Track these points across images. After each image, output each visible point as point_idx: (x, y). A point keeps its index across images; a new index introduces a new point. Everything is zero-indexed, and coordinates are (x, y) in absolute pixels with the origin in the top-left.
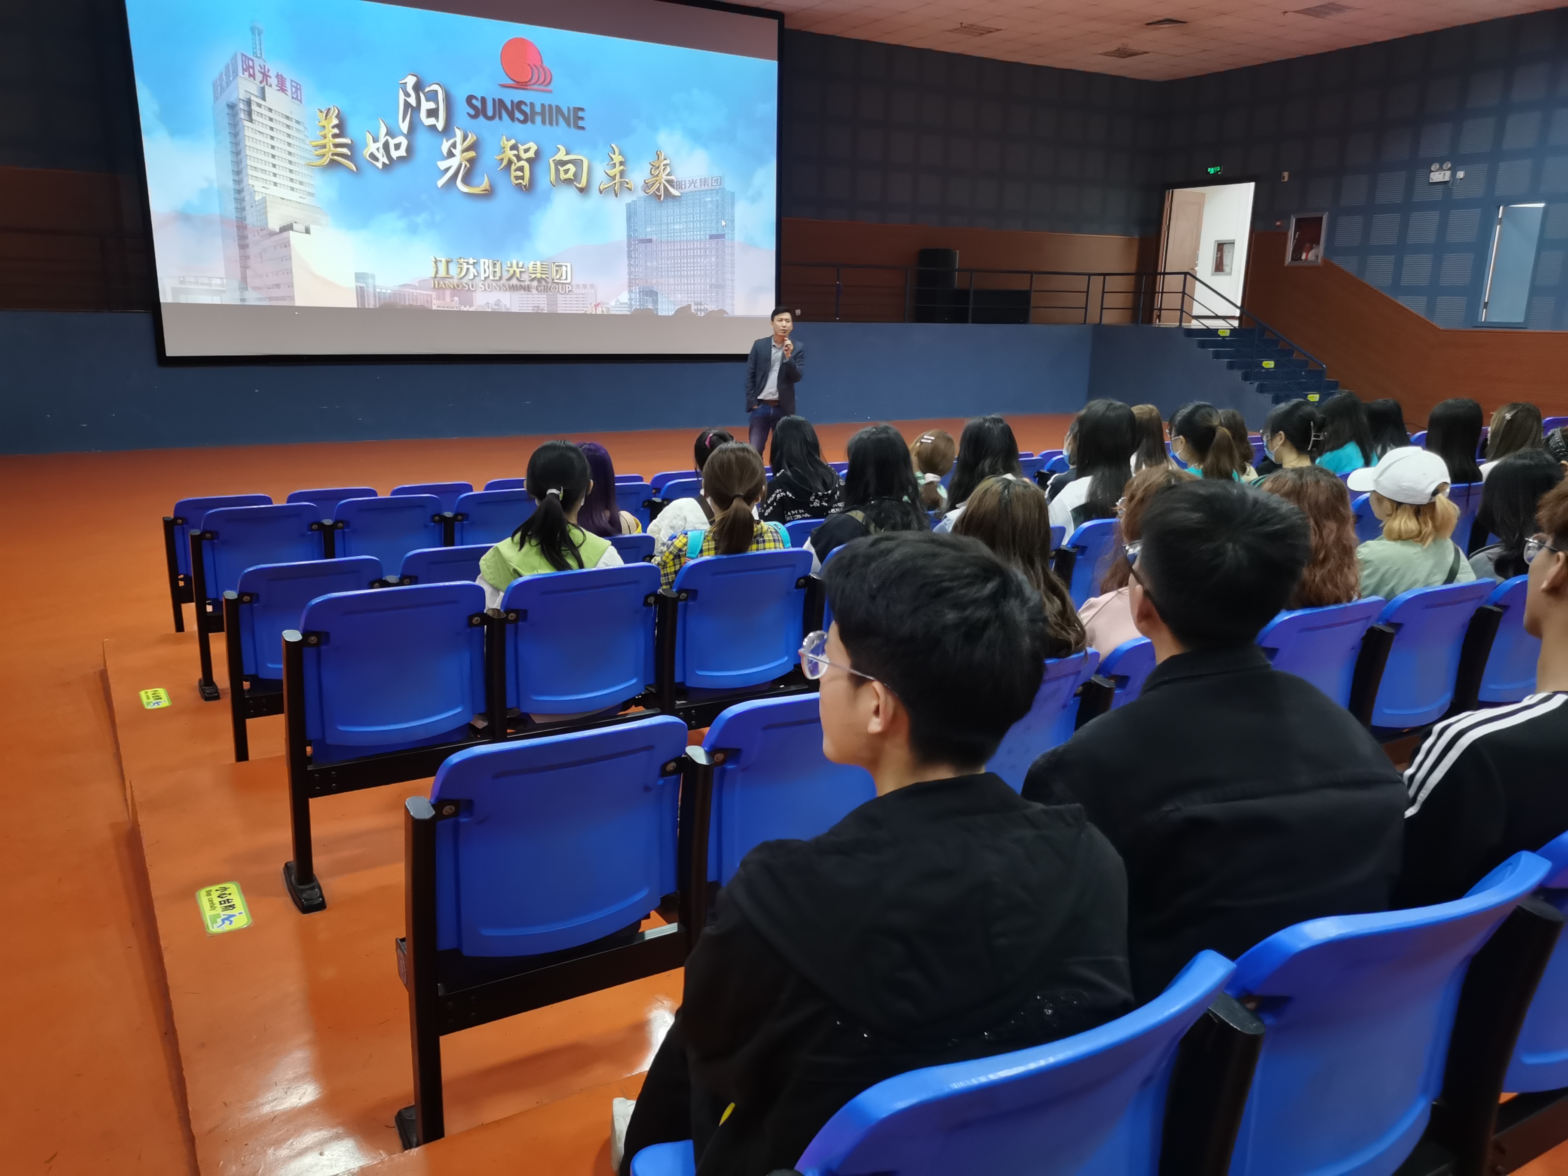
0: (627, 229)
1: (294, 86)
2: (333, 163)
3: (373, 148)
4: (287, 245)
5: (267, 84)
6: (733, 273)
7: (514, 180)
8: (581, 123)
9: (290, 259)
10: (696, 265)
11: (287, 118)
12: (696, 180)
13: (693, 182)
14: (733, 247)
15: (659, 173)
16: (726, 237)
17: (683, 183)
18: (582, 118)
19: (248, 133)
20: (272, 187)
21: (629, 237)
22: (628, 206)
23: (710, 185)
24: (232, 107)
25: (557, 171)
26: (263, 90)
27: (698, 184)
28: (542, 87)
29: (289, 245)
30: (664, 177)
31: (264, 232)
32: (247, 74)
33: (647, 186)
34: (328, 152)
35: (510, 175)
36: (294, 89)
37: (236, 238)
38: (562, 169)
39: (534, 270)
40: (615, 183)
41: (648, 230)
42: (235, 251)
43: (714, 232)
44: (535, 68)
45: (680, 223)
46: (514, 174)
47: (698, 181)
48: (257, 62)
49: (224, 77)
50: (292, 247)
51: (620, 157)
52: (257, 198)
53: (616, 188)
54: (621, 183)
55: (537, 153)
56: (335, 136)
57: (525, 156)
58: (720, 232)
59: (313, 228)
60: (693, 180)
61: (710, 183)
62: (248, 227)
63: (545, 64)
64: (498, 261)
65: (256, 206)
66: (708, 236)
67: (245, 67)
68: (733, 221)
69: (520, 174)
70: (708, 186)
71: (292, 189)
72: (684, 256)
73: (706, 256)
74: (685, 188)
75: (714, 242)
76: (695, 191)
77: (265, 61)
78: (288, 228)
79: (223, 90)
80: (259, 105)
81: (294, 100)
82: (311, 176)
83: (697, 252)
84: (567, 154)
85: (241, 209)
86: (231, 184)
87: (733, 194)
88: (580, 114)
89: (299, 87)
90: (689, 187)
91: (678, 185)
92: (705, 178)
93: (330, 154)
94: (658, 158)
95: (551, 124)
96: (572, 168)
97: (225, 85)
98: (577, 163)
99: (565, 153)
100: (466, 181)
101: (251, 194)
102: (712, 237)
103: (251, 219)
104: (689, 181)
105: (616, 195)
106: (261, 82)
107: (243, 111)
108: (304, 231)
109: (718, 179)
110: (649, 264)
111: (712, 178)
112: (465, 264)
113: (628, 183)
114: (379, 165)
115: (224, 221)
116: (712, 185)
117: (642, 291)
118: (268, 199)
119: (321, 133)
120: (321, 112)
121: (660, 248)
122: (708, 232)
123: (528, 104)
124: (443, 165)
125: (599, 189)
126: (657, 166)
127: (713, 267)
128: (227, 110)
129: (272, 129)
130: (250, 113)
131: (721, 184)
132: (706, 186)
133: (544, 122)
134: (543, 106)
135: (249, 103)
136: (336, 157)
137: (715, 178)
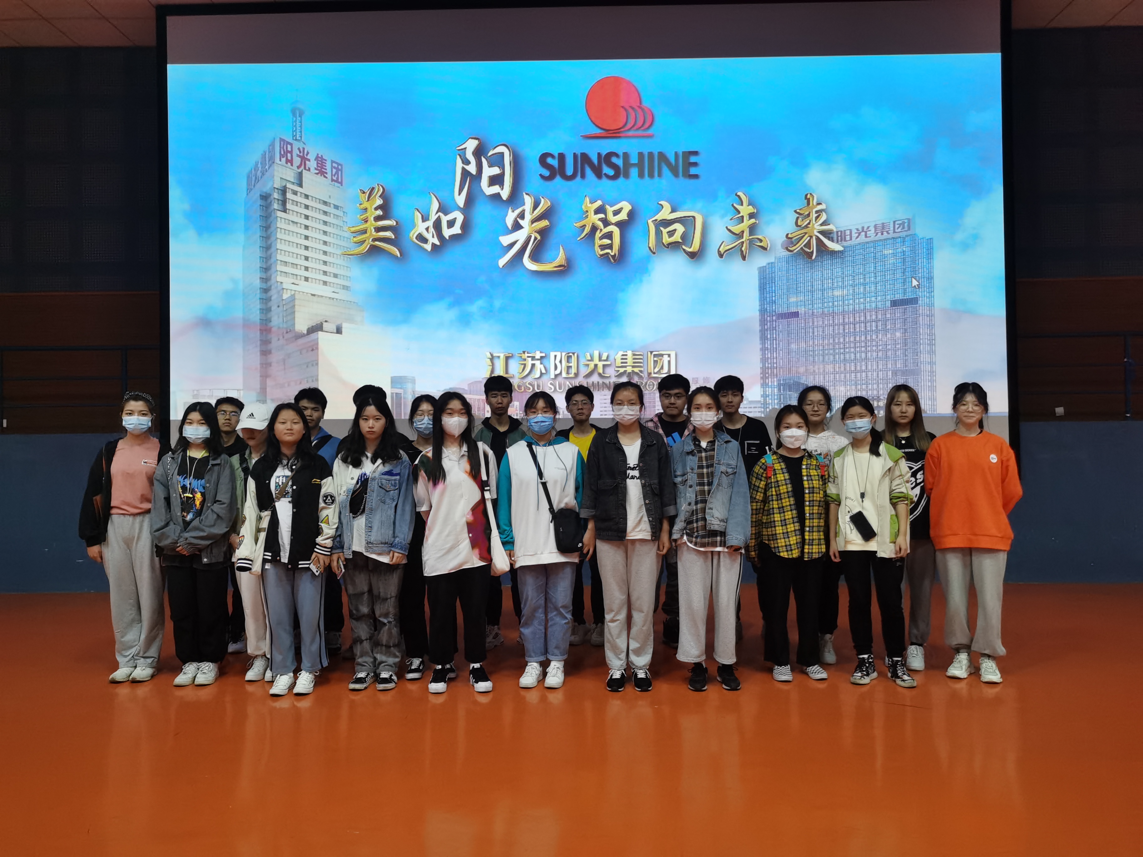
0: (760, 300)
1: (335, 168)
2: (374, 250)
3: (421, 227)
4: (314, 348)
5: (305, 168)
6: (932, 352)
7: (599, 250)
8: (693, 171)
9: (317, 364)
10: (869, 344)
11: (325, 203)
12: (868, 227)
13: (863, 231)
14: (931, 316)
15: (809, 224)
16: (920, 302)
17: (848, 233)
18: (695, 164)
19: (280, 224)
20: (303, 283)
21: (763, 311)
22: (762, 271)
23: (891, 232)
24: (265, 197)
25: (659, 233)
26: (300, 175)
27: (871, 233)
28: (640, 132)
29: (317, 348)
30: (816, 227)
31: (289, 335)
32: (284, 160)
33: (790, 241)
34: (368, 238)
35: (594, 245)
36: (334, 171)
37: (259, 343)
38: (665, 231)
39: (622, 363)
40: (743, 242)
41: (793, 299)
42: (256, 359)
43: (899, 297)
44: (630, 110)
45: (843, 288)
46: (598, 242)
47: (872, 229)
48: (296, 145)
49: (259, 165)
50: (320, 350)
51: (751, 207)
52: (285, 296)
53: (743, 249)
54: (751, 242)
55: (631, 214)
56: (378, 219)
57: (614, 219)
58: (909, 295)
59: (345, 327)
60: (863, 228)
61: (892, 229)
62: (274, 329)
63: (646, 103)
64: (574, 354)
65: (283, 305)
66: (888, 304)
67: (282, 153)
68: (930, 279)
69: (607, 241)
70: (888, 233)
71: (325, 283)
72: (849, 332)
73: (886, 331)
74: (851, 239)
75: (899, 311)
76: (868, 243)
77: (304, 144)
78: (318, 328)
79: (257, 180)
80: (295, 193)
81: (333, 182)
82: (347, 267)
83: (871, 326)
84: (673, 211)
85: (266, 310)
86: (257, 283)
87: (930, 241)
88: (693, 159)
89: (340, 167)
90: (857, 237)
91: (840, 237)
92: (883, 224)
93: (371, 240)
94: (808, 204)
95: (651, 175)
96: (680, 228)
97: (259, 174)
98: (687, 222)
99: (670, 210)
100: (535, 257)
101: (279, 292)
102: (895, 303)
103: (276, 320)
104: (857, 230)
105: (744, 258)
106: (298, 167)
107: (276, 201)
108: (335, 331)
109: (904, 223)
110: (793, 346)
111: (894, 222)
112: (530, 359)
113: (761, 241)
114: (428, 247)
115: (246, 324)
116: (894, 232)
117: (784, 385)
118: (297, 297)
119: (362, 217)
120: (364, 193)
121: (811, 324)
122: (888, 297)
123: (621, 154)
124: (505, 240)
125: (719, 251)
126: (807, 213)
127: (898, 346)
128: (259, 202)
129: (307, 217)
130: (284, 202)
131: (909, 229)
132: (885, 233)
133: (641, 175)
134: (641, 155)
135: (284, 191)
136: (377, 243)
137: (900, 222)
